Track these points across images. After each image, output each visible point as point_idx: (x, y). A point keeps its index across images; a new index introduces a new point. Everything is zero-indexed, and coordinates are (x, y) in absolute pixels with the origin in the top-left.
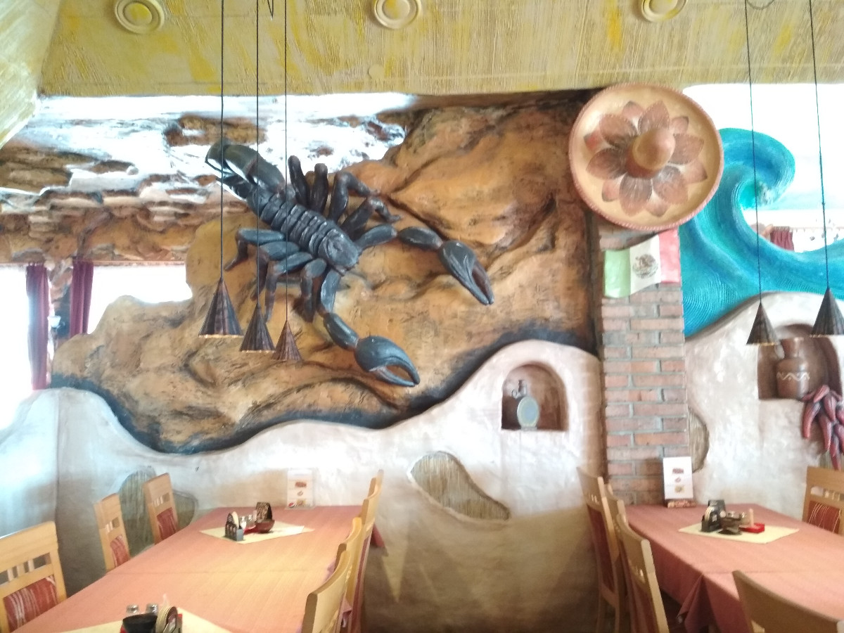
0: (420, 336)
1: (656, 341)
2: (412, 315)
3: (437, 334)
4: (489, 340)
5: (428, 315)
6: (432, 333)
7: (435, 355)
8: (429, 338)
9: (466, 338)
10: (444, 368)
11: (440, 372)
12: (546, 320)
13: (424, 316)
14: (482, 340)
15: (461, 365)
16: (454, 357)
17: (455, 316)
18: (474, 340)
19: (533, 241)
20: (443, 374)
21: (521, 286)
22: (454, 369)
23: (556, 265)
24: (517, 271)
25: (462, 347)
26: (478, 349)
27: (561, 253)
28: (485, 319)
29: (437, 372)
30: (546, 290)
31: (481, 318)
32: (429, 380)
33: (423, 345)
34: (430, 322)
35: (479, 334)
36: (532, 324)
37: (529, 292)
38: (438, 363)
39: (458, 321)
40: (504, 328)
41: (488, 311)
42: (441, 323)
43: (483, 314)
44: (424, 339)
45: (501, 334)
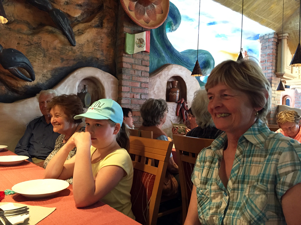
0: (36, 55)
1: (140, 75)
2: (32, 43)
3: (45, 56)
4: (72, 63)
5: (41, 45)
6: (42, 55)
7: (44, 67)
8: (41, 57)
9: (60, 61)
10: (48, 74)
11: (46, 76)
12: (98, 59)
13: (38, 45)
14: (68, 63)
15: (57, 74)
16: (54, 69)
17: (55, 49)
18: (64, 62)
19: (93, 21)
20: (47, 77)
21: (88, 41)
22: (53, 76)
23: (103, 35)
24: (86, 33)
25: (58, 65)
26: (66, 67)
27: (105, 30)
28: (70, 53)
29: (44, 76)
30: (98, 45)
31: (68, 52)
32: (39, 79)
33: (37, 60)
34: (41, 49)
35: (67, 60)
36: (92, 60)
37: (91, 44)
38: (45, 71)
39: (56, 51)
40: (79, 59)
41: (72, 49)
42: (48, 50)
43: (69, 50)
44: (37, 57)
45: (77, 62)
